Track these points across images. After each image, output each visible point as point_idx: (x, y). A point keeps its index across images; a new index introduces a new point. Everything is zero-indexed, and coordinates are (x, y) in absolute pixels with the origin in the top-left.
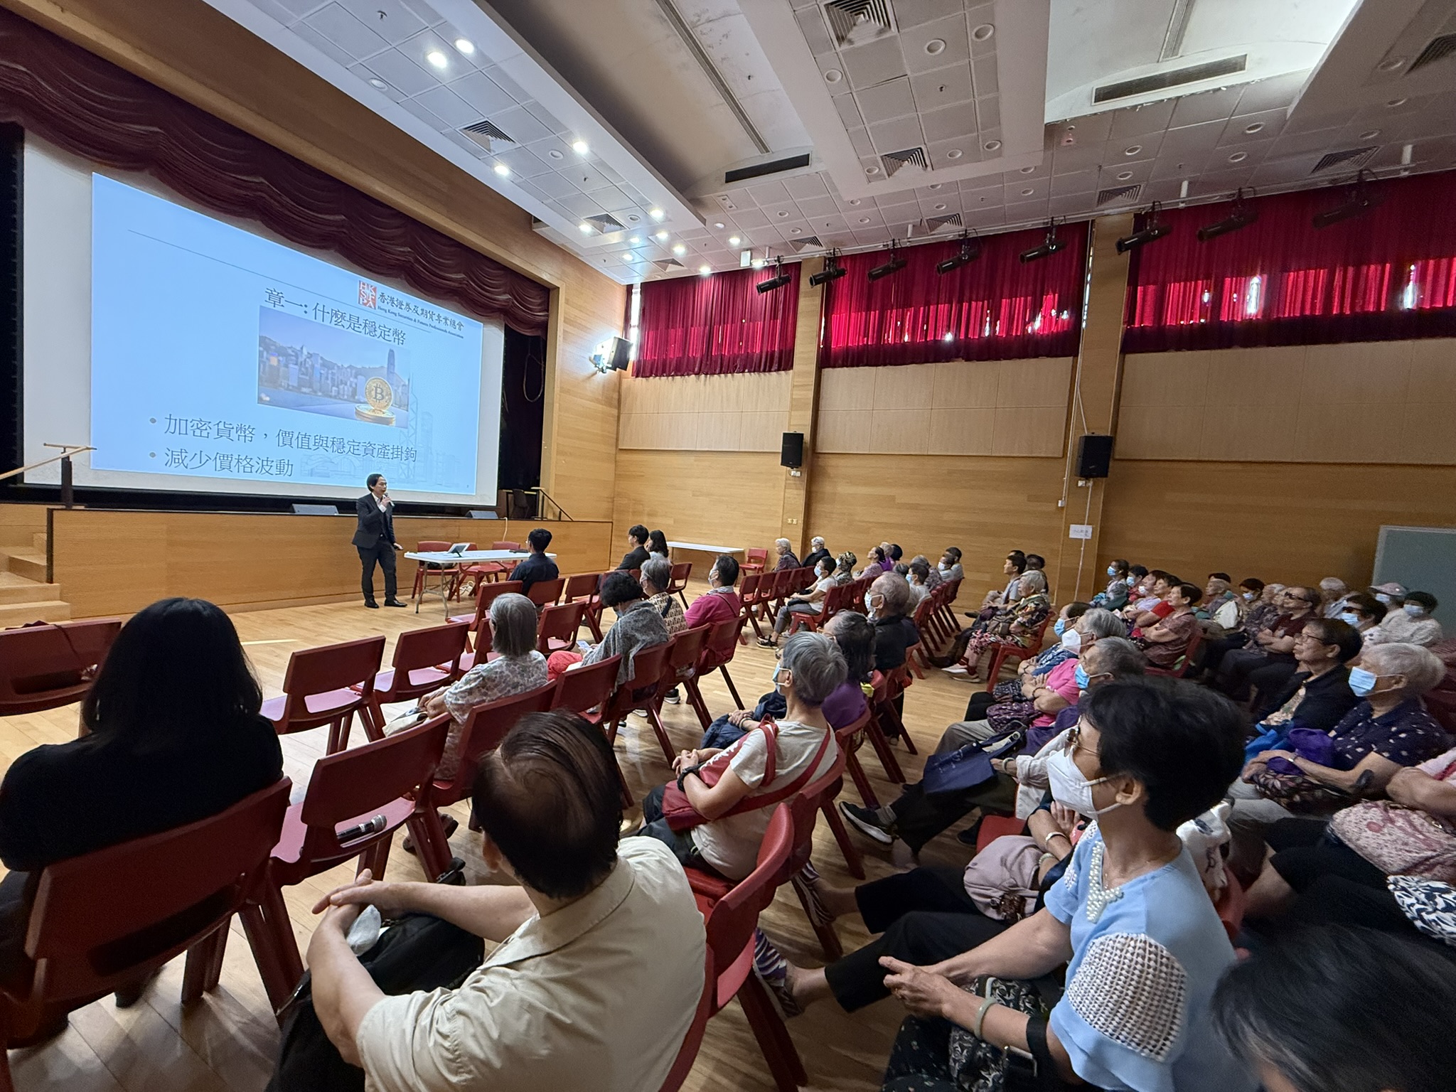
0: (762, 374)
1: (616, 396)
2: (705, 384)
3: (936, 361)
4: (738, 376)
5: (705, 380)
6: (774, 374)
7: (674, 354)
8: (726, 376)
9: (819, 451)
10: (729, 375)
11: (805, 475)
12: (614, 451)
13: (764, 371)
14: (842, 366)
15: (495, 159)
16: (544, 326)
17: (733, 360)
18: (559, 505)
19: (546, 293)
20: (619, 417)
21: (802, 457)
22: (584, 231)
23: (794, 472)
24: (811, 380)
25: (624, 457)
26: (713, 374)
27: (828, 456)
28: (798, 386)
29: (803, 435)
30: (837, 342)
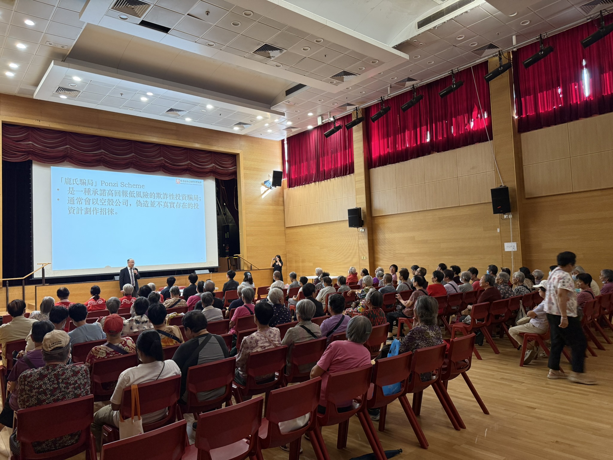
0: (343, 177)
1: (281, 199)
2: (319, 187)
3: (423, 155)
4: (332, 180)
5: (319, 185)
6: (348, 176)
7: (304, 173)
8: (327, 181)
9: (374, 215)
10: (329, 180)
11: (366, 230)
12: (283, 229)
13: (343, 175)
14: (379, 166)
15: (183, 117)
16: (235, 174)
17: (329, 172)
18: (251, 261)
19: (234, 157)
20: (284, 210)
21: (363, 221)
22: (236, 130)
23: (361, 229)
24: (363, 177)
25: (288, 231)
26: (321, 180)
27: (379, 218)
28: (358, 181)
29: (360, 208)
30: (375, 154)
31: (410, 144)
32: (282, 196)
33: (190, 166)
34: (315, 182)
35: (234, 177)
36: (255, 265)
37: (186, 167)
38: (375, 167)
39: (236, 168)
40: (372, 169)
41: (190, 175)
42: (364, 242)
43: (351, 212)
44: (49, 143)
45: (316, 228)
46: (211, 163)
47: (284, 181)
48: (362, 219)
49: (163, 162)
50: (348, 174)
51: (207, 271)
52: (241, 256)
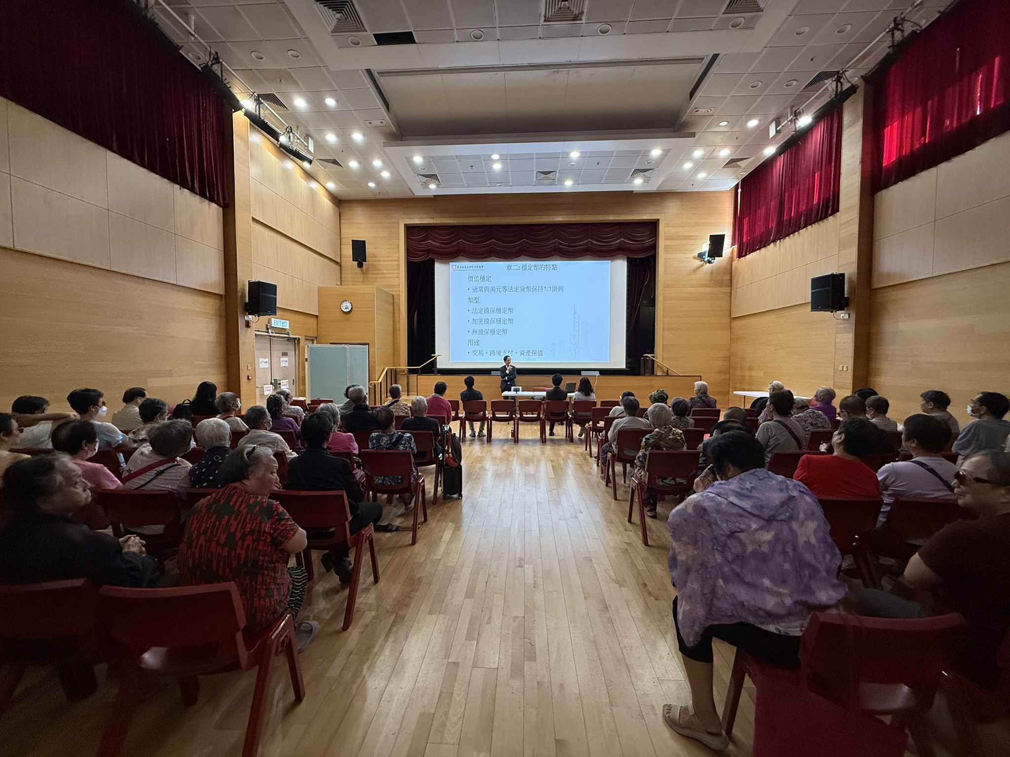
0: (821, 223)
1: (727, 277)
2: (780, 249)
4: (802, 231)
5: (780, 245)
6: (831, 218)
7: (760, 229)
8: (794, 236)
9: (875, 286)
10: (796, 233)
11: (853, 316)
12: (728, 320)
13: (821, 219)
14: (896, 183)
15: (561, 182)
16: (654, 247)
17: (799, 217)
18: (666, 365)
19: (653, 226)
20: (731, 293)
21: (847, 298)
22: (638, 183)
23: (842, 314)
24: (855, 214)
25: (735, 324)
26: (785, 237)
27: (887, 290)
28: (842, 224)
29: (844, 274)
30: (890, 157)
32: (729, 271)
33: (590, 246)
34: (774, 241)
35: (652, 252)
36: (673, 370)
37: (585, 246)
38: (886, 186)
39: (656, 240)
40: (880, 193)
41: (591, 256)
42: (846, 340)
43: (817, 283)
44: (445, 240)
45: (772, 317)
46: (620, 238)
47: (728, 248)
48: (846, 296)
49: (557, 244)
50: (831, 215)
51: (597, 374)
52: (653, 357)
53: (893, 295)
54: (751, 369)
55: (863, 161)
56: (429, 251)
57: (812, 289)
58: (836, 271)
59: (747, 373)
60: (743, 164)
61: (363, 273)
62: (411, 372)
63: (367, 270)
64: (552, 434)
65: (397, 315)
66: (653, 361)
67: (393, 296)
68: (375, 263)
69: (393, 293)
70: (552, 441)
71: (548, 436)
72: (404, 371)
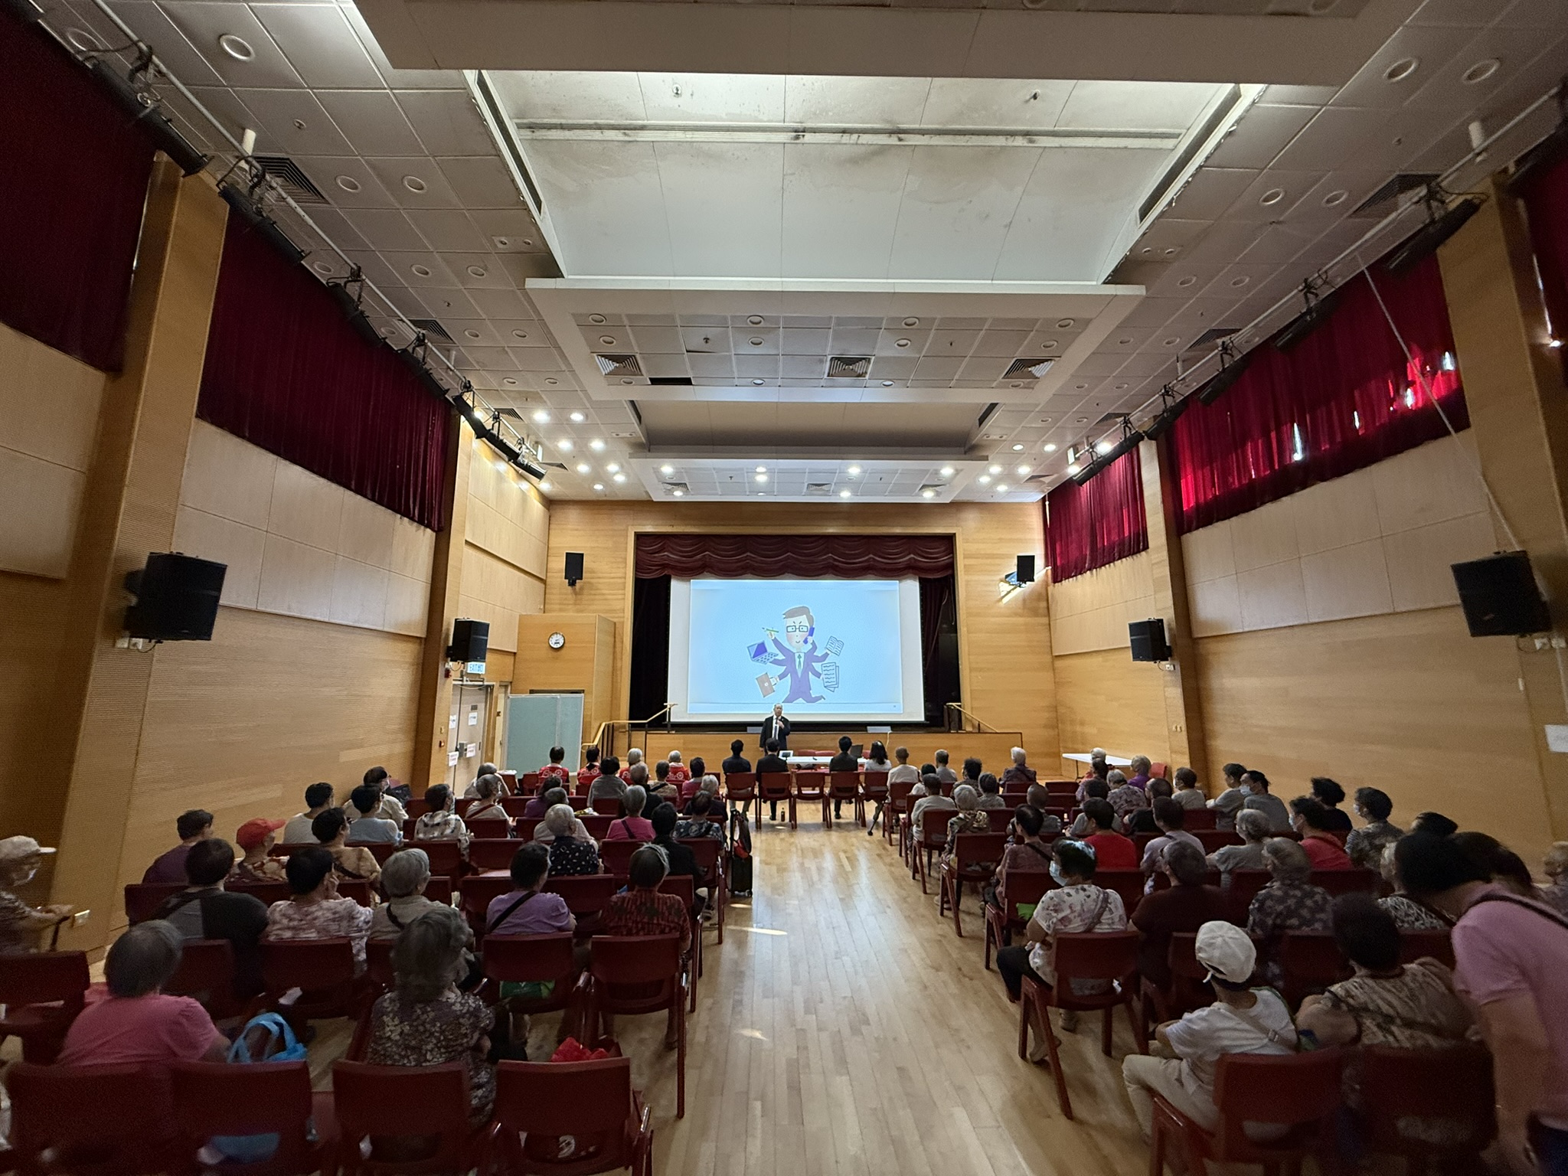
0: (1135, 557)
1: (1043, 604)
2: (1096, 579)
3: (1289, 492)
4: (1117, 564)
5: (1096, 575)
6: (1143, 553)
9: (1197, 635)
10: (1112, 564)
11: (1178, 667)
12: (1048, 658)
13: (1134, 553)
14: (1197, 528)
15: (836, 493)
16: (951, 566)
17: (1112, 548)
18: (977, 717)
19: (949, 540)
20: (1050, 624)
21: (1169, 647)
22: (928, 496)
23: (1167, 665)
24: (1164, 555)
25: (1059, 663)
26: (1100, 567)
27: (1206, 641)
28: (1156, 564)
29: (1161, 621)
30: (1189, 502)
31: (1257, 471)
32: (1045, 599)
33: (872, 563)
34: (1090, 569)
35: (950, 572)
36: (988, 725)
37: (866, 564)
38: (1190, 531)
39: (953, 557)
40: (1184, 536)
41: (876, 575)
42: (1174, 695)
43: (1135, 628)
44: (686, 552)
45: (1097, 660)
46: (910, 554)
47: (1041, 570)
48: (1168, 644)
49: (831, 561)
50: (1143, 550)
51: (888, 730)
52: (960, 706)
53: (1213, 646)
54: (1082, 724)
55: (1164, 502)
56: (664, 566)
57: (1131, 636)
58: (1154, 617)
59: (1078, 728)
60: (1047, 480)
61: (576, 594)
62: (634, 727)
63: (582, 589)
64: (838, 816)
65: (618, 650)
66: (960, 711)
67: (615, 623)
68: (592, 581)
69: (615, 620)
70: (839, 825)
71: (833, 819)
72: (623, 726)
